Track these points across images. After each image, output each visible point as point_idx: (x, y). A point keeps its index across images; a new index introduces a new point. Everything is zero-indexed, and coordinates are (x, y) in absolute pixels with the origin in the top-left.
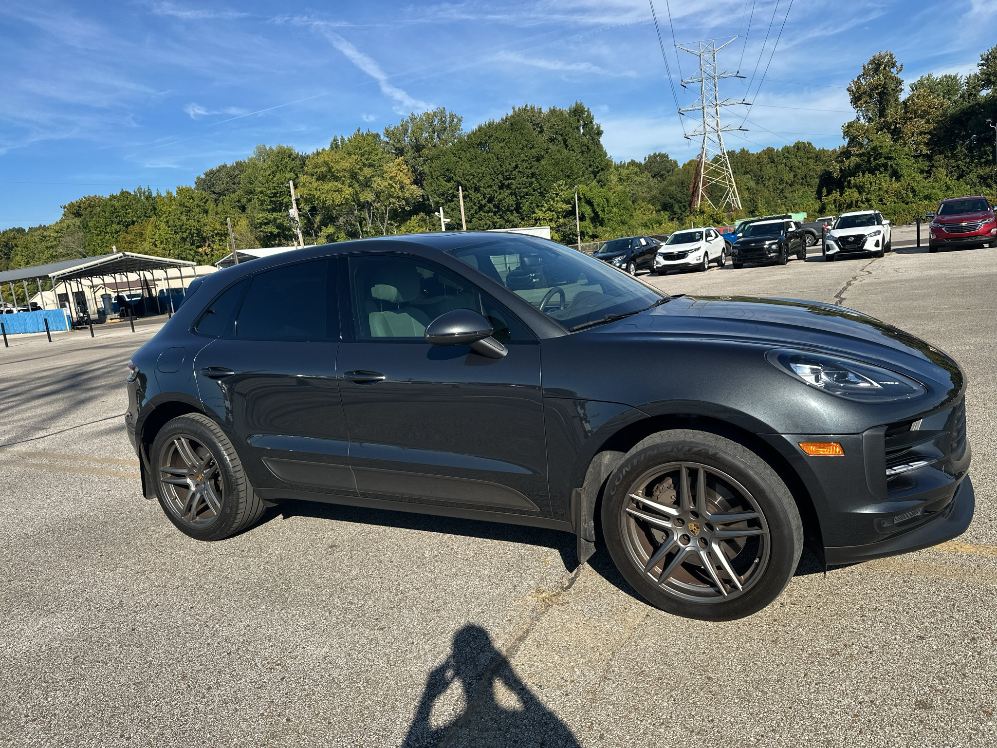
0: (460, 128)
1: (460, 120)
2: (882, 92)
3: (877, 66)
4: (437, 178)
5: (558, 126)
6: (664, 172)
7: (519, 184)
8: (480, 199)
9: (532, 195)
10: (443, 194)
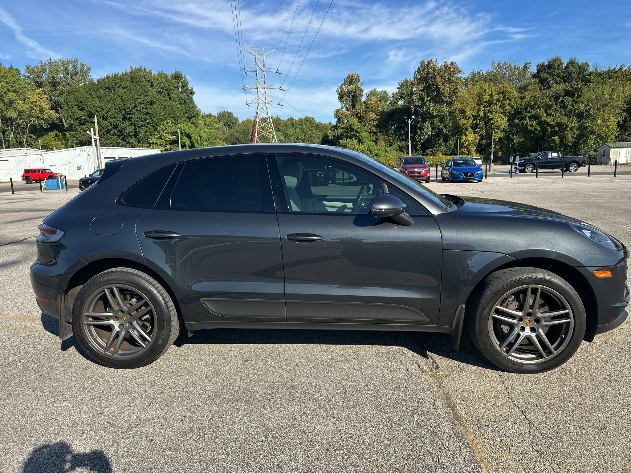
0: (89, 74)
1: (89, 69)
2: (354, 95)
3: (351, 80)
4: (72, 107)
5: (164, 84)
6: (230, 123)
7: (137, 118)
8: (108, 125)
9: (147, 127)
10: (77, 119)
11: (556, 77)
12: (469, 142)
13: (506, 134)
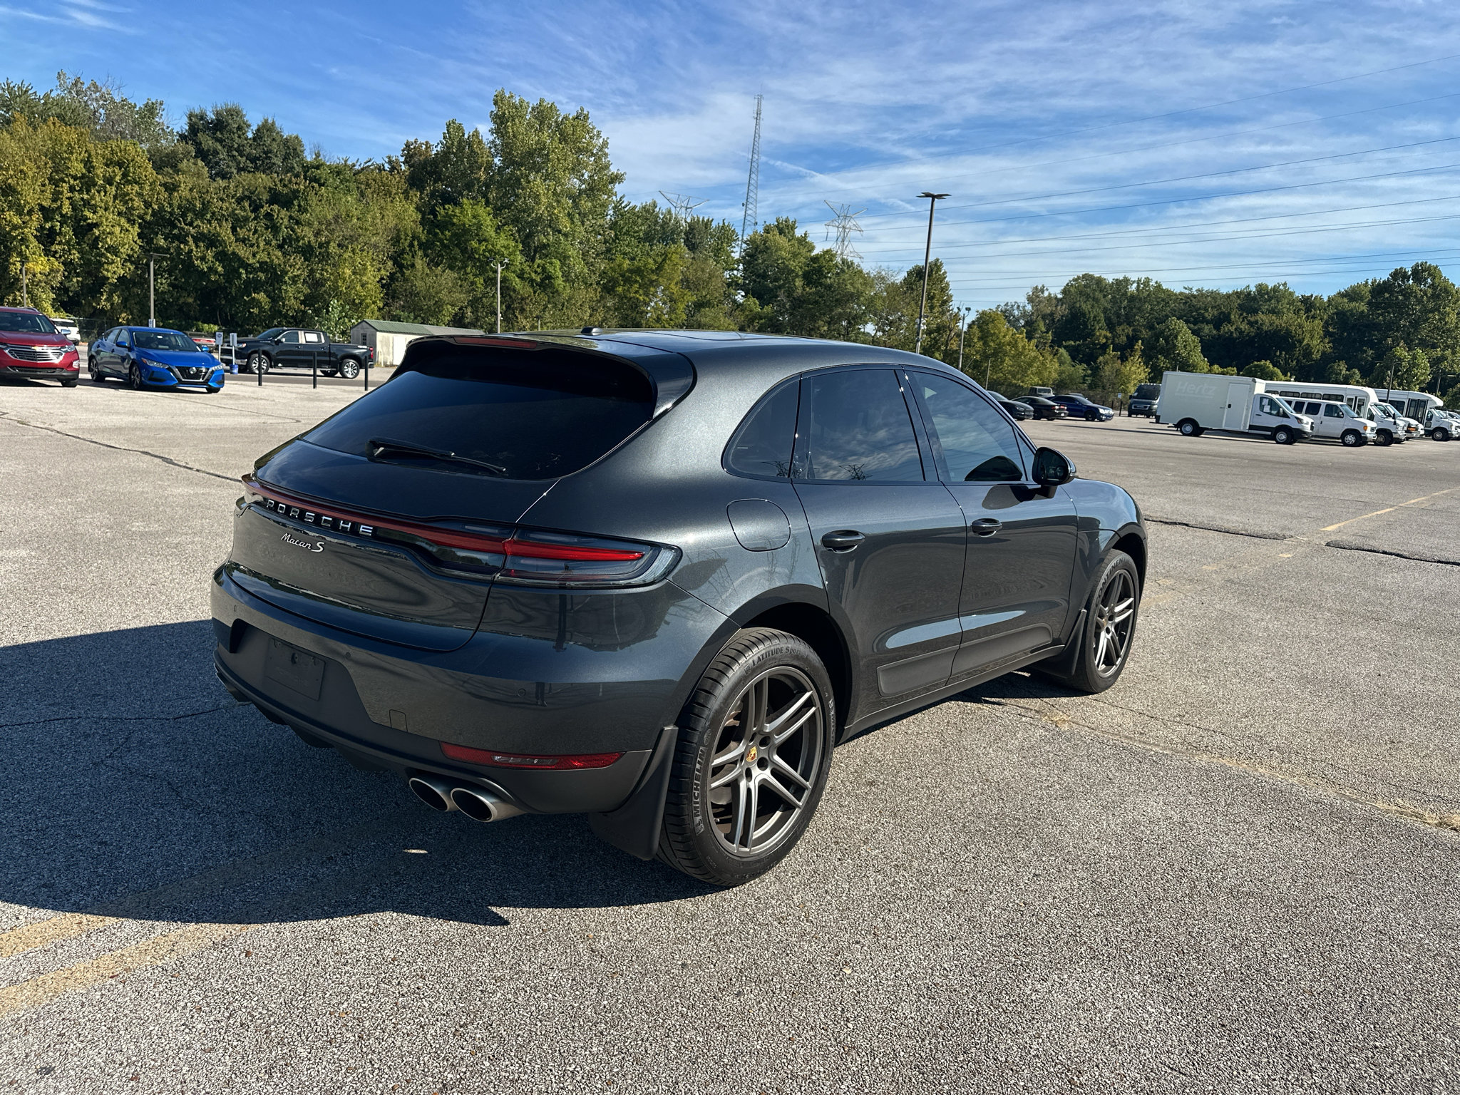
11: (235, 153)
12: (34, 276)
13: (136, 268)
